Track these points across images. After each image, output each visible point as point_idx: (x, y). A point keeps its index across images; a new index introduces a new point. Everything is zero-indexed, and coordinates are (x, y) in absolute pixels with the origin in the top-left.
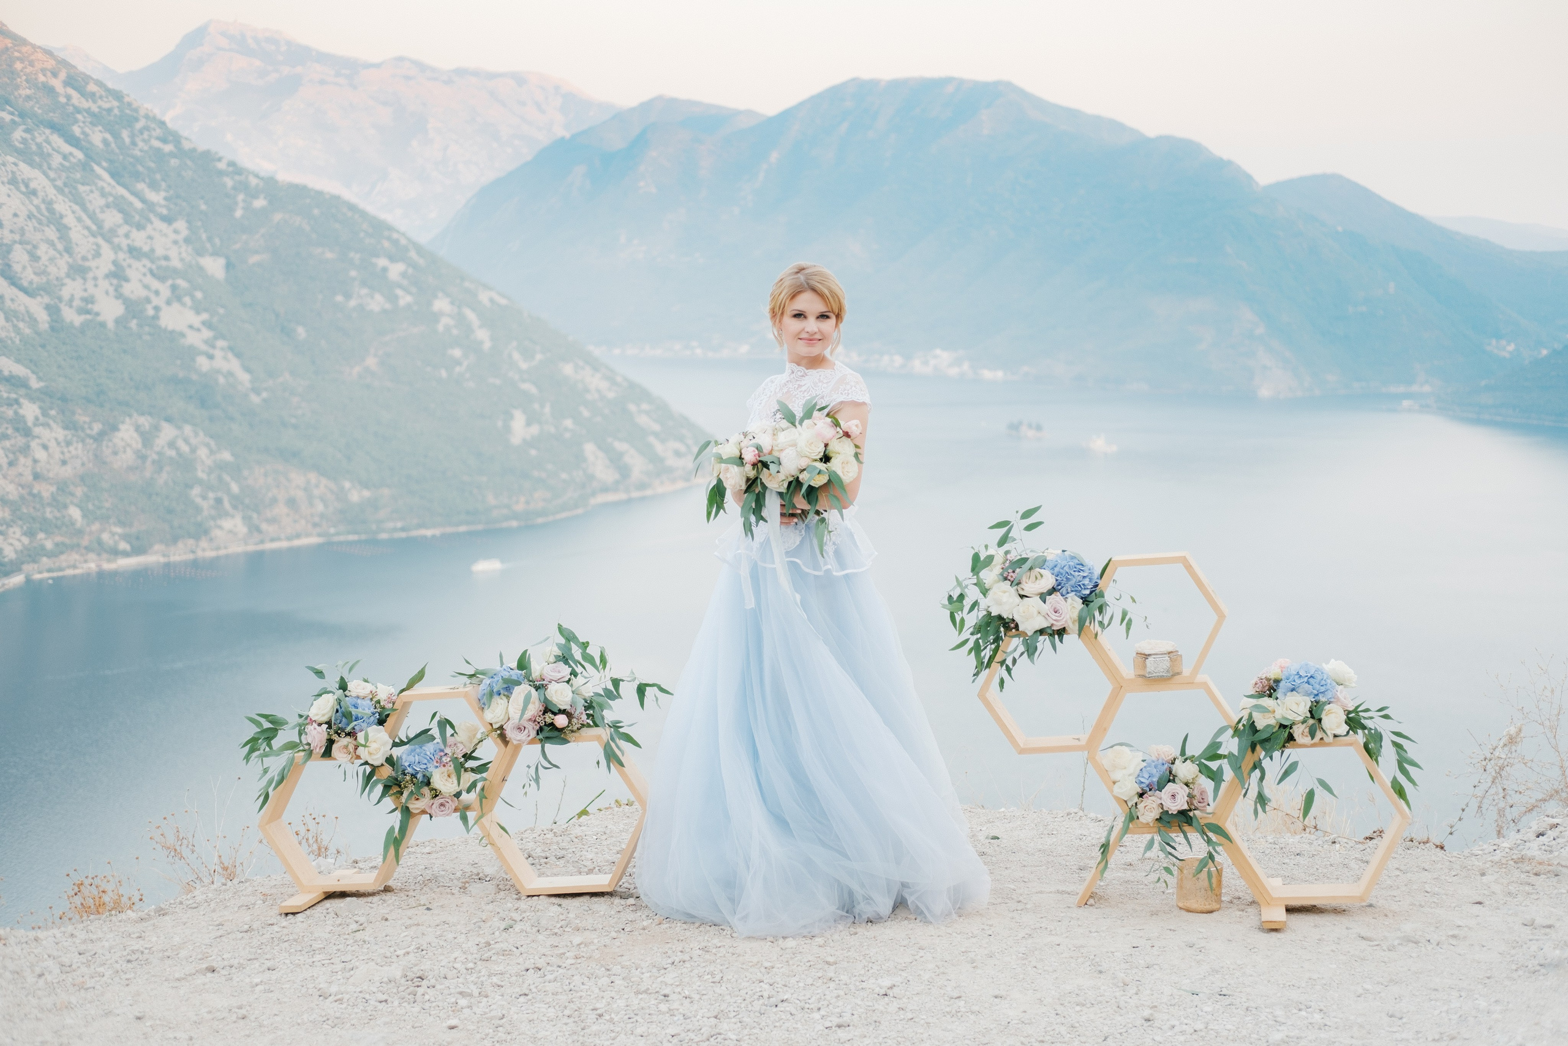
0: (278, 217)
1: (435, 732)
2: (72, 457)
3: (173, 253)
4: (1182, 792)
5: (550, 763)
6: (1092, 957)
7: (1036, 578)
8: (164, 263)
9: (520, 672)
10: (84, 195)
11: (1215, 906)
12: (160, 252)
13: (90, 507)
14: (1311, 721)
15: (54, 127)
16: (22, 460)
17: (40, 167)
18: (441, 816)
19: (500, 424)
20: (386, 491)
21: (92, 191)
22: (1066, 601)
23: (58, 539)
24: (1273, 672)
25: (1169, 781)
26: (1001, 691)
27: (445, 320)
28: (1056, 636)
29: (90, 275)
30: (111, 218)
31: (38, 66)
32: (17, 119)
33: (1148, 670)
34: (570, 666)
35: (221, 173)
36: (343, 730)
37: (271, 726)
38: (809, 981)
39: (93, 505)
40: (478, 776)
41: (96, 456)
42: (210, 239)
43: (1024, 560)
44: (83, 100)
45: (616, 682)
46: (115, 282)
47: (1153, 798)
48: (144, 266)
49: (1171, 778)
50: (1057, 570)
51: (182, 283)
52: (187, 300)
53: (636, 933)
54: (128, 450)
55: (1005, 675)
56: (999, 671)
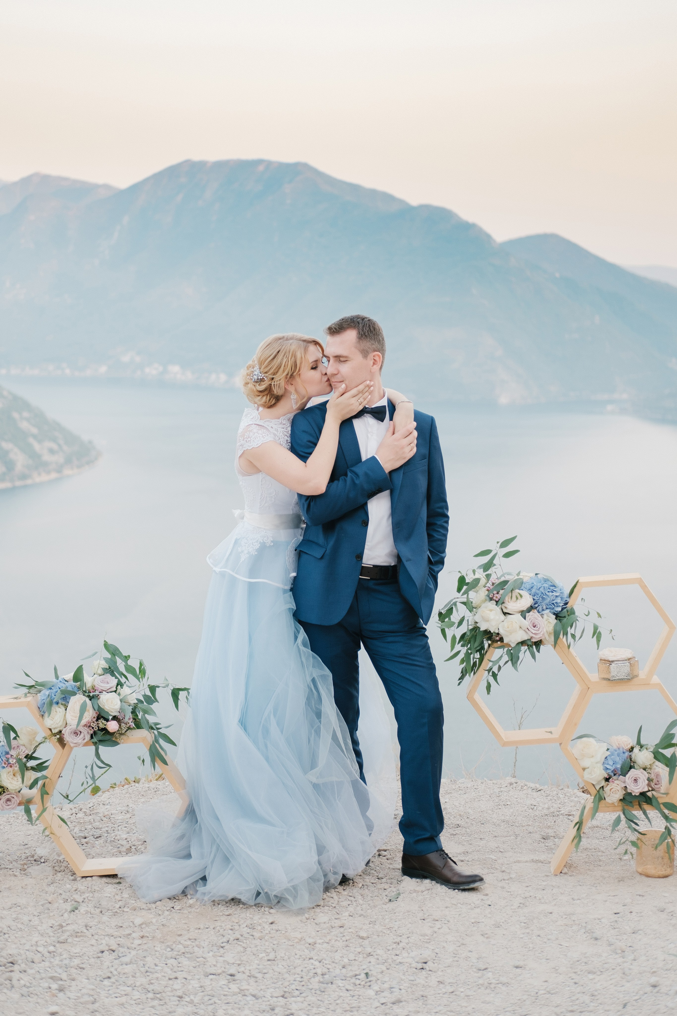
4: (643, 776)
5: (103, 762)
6: (584, 925)
7: (517, 598)
9: (75, 684)
11: (668, 871)
18: (7, 809)
22: (543, 617)
25: (631, 767)
26: (488, 693)
28: (534, 647)
33: (612, 674)
34: (116, 678)
40: (39, 774)
43: (506, 582)
45: (153, 689)
47: (616, 782)
49: (632, 764)
50: (534, 590)
53: (185, 911)
55: (491, 680)
56: (483, 676)
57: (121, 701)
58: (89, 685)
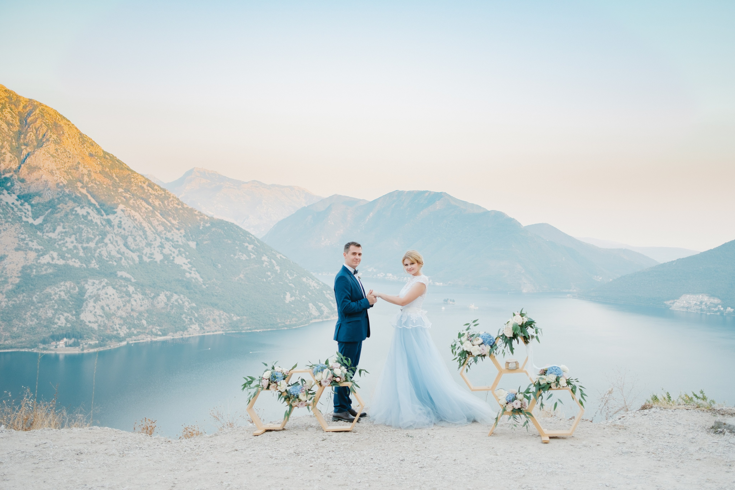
0: (213, 229)
1: (300, 382)
2: (144, 304)
3: (180, 240)
4: (519, 403)
7: (477, 340)
8: (176, 243)
9: (326, 365)
10: (152, 221)
12: (175, 240)
13: (149, 320)
14: (556, 382)
15: (143, 199)
16: (128, 305)
17: (138, 211)
18: (301, 407)
19: (282, 296)
20: (245, 317)
21: (154, 220)
22: (486, 347)
23: (138, 330)
24: (545, 368)
25: (515, 399)
26: (467, 372)
27: (266, 263)
28: (483, 357)
29: (153, 246)
30: (160, 228)
31: (139, 180)
32: (131, 196)
33: (509, 367)
34: (340, 364)
35: (196, 215)
36: (273, 381)
37: (251, 380)
38: (413, 455)
39: (150, 320)
40: (313, 396)
41: (152, 304)
42: (192, 236)
43: (474, 335)
44: (153, 191)
46: (161, 248)
47: (510, 404)
48: (170, 244)
49: (515, 398)
50: (483, 337)
51: (182, 250)
52: (183, 255)
54: (162, 302)
55: (468, 368)
56: (466, 367)
57: (341, 371)
58: (330, 366)
